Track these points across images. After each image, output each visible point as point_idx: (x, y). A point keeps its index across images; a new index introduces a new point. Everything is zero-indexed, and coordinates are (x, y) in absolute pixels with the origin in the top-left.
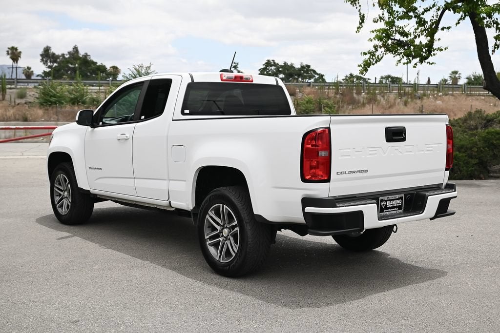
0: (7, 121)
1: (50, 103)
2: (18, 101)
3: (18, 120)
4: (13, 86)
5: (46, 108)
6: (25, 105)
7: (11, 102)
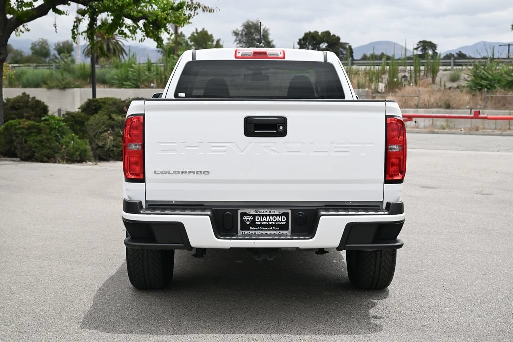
0: (428, 108)
1: (480, 87)
2: (449, 84)
3: (441, 107)
4: (449, 67)
5: (474, 92)
6: (457, 89)
7: (441, 86)
